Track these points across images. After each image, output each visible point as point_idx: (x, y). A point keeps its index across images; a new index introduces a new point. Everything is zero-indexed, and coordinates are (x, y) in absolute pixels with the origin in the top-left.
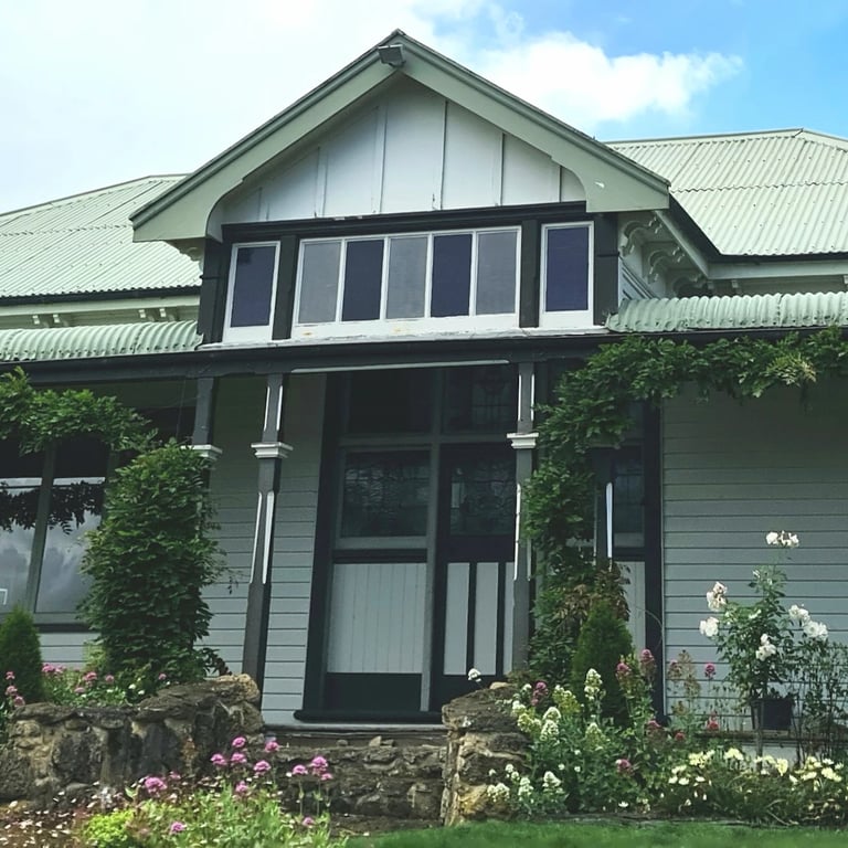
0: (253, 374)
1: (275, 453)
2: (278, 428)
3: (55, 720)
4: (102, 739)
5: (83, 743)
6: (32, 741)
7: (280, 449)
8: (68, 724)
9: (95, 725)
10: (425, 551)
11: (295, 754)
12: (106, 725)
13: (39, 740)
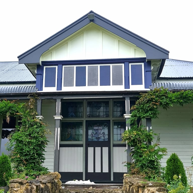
0: (53, 99)
1: (60, 118)
2: (60, 112)
3: (24, 183)
4: (35, 188)
5: (31, 189)
6: (18, 189)
7: (61, 117)
8: (27, 184)
9: (33, 184)
10: (83, 144)
11: (75, 191)
12: (36, 185)
13: (19, 189)
